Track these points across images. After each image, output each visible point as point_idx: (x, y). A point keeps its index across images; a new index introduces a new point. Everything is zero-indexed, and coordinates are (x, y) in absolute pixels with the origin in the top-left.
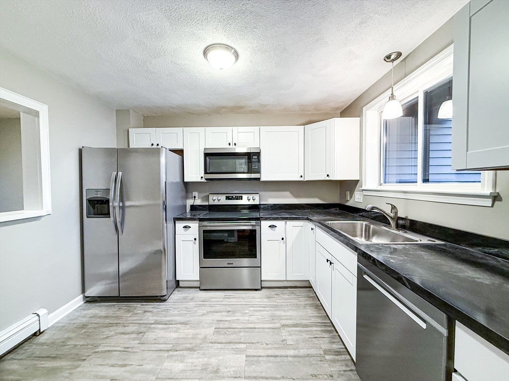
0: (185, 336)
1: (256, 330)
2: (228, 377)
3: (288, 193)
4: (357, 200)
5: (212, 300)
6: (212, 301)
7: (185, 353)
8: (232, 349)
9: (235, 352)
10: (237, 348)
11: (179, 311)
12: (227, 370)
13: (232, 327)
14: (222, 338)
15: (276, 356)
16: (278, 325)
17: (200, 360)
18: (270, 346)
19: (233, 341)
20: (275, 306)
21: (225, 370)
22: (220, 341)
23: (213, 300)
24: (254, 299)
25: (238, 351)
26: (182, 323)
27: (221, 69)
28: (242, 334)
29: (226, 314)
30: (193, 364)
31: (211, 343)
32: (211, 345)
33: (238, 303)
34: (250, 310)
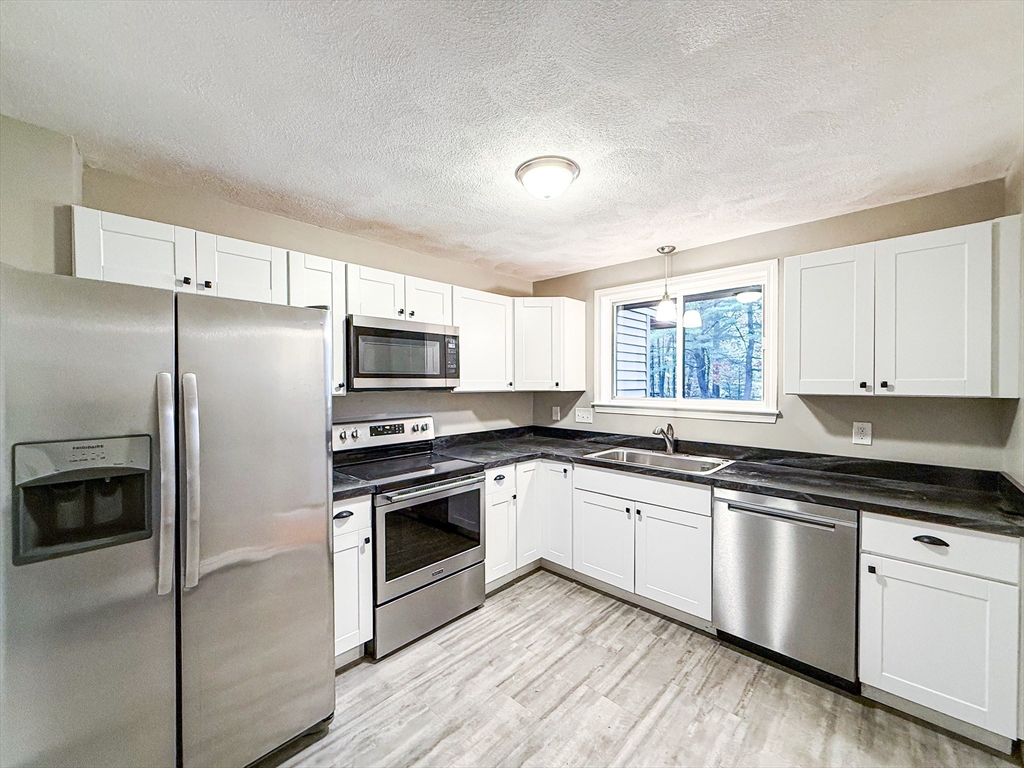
0: (489, 745)
1: (566, 660)
2: (627, 734)
3: (470, 413)
4: (579, 419)
5: (430, 664)
6: (434, 666)
7: (532, 763)
8: (578, 702)
9: (587, 704)
10: (582, 697)
11: (400, 723)
12: (613, 728)
13: (531, 678)
14: (544, 702)
15: (630, 671)
16: (578, 638)
17: (567, 749)
18: (608, 666)
19: (563, 693)
20: (537, 617)
21: (611, 731)
22: (548, 707)
23: (434, 662)
24: (495, 624)
25: (590, 698)
26: (447, 733)
27: (547, 197)
28: (558, 677)
29: (491, 669)
30: (569, 762)
31: (541, 719)
32: (546, 721)
33: (482, 643)
34: (516, 641)
